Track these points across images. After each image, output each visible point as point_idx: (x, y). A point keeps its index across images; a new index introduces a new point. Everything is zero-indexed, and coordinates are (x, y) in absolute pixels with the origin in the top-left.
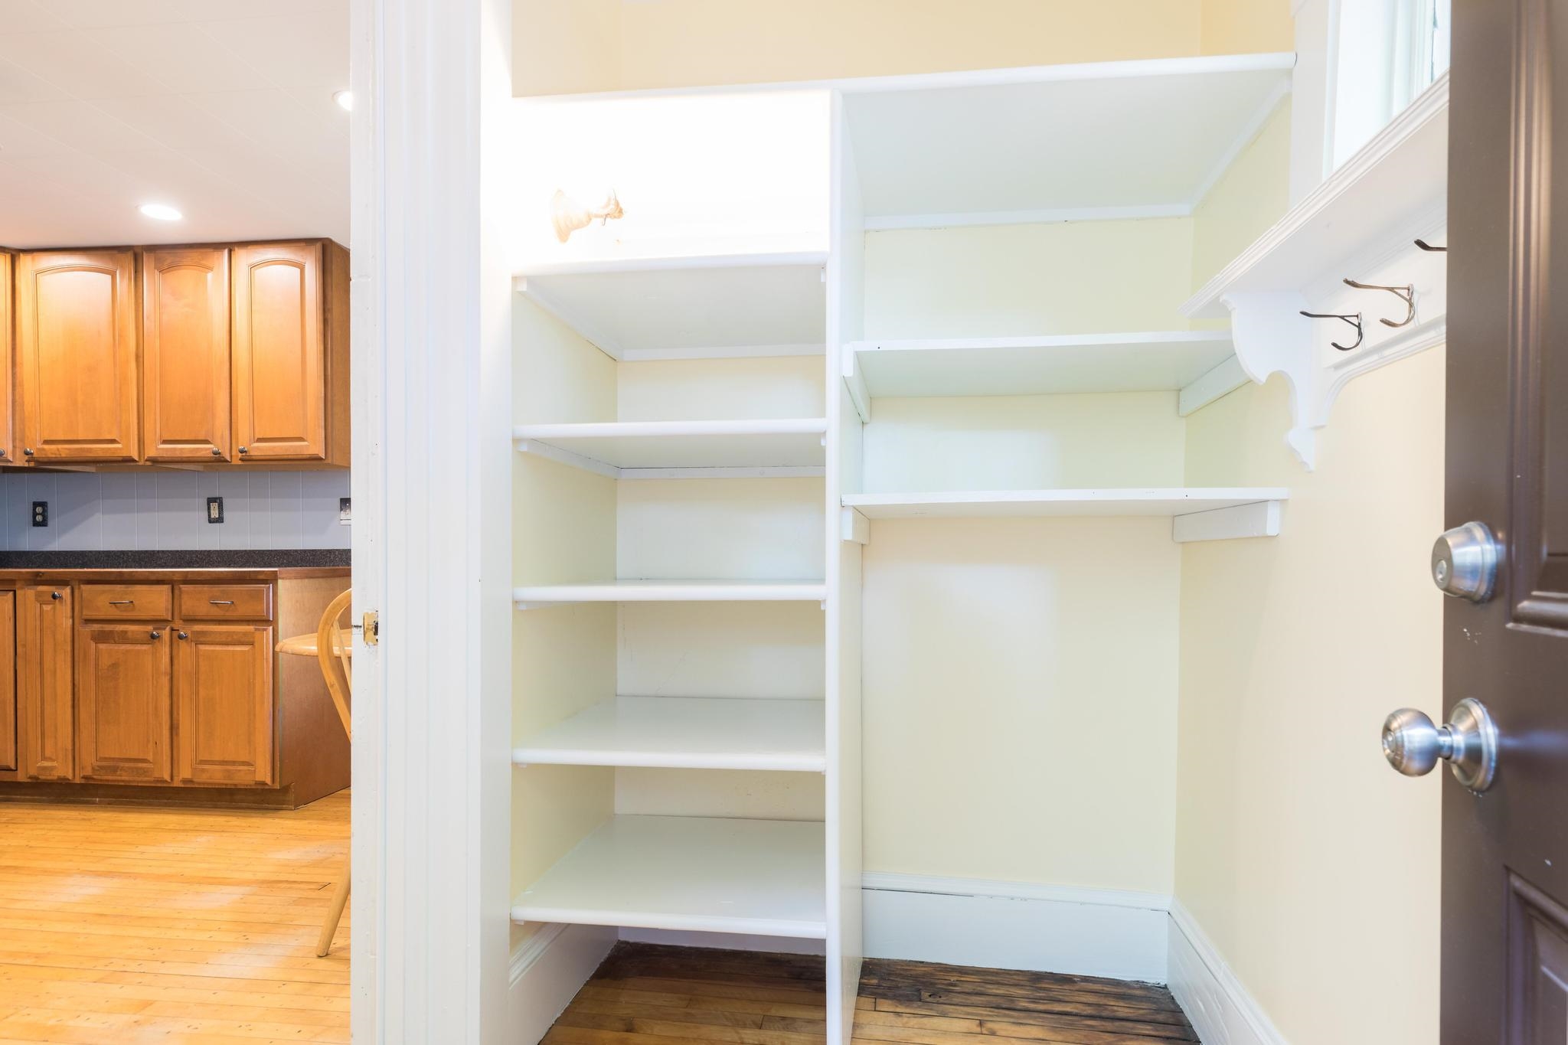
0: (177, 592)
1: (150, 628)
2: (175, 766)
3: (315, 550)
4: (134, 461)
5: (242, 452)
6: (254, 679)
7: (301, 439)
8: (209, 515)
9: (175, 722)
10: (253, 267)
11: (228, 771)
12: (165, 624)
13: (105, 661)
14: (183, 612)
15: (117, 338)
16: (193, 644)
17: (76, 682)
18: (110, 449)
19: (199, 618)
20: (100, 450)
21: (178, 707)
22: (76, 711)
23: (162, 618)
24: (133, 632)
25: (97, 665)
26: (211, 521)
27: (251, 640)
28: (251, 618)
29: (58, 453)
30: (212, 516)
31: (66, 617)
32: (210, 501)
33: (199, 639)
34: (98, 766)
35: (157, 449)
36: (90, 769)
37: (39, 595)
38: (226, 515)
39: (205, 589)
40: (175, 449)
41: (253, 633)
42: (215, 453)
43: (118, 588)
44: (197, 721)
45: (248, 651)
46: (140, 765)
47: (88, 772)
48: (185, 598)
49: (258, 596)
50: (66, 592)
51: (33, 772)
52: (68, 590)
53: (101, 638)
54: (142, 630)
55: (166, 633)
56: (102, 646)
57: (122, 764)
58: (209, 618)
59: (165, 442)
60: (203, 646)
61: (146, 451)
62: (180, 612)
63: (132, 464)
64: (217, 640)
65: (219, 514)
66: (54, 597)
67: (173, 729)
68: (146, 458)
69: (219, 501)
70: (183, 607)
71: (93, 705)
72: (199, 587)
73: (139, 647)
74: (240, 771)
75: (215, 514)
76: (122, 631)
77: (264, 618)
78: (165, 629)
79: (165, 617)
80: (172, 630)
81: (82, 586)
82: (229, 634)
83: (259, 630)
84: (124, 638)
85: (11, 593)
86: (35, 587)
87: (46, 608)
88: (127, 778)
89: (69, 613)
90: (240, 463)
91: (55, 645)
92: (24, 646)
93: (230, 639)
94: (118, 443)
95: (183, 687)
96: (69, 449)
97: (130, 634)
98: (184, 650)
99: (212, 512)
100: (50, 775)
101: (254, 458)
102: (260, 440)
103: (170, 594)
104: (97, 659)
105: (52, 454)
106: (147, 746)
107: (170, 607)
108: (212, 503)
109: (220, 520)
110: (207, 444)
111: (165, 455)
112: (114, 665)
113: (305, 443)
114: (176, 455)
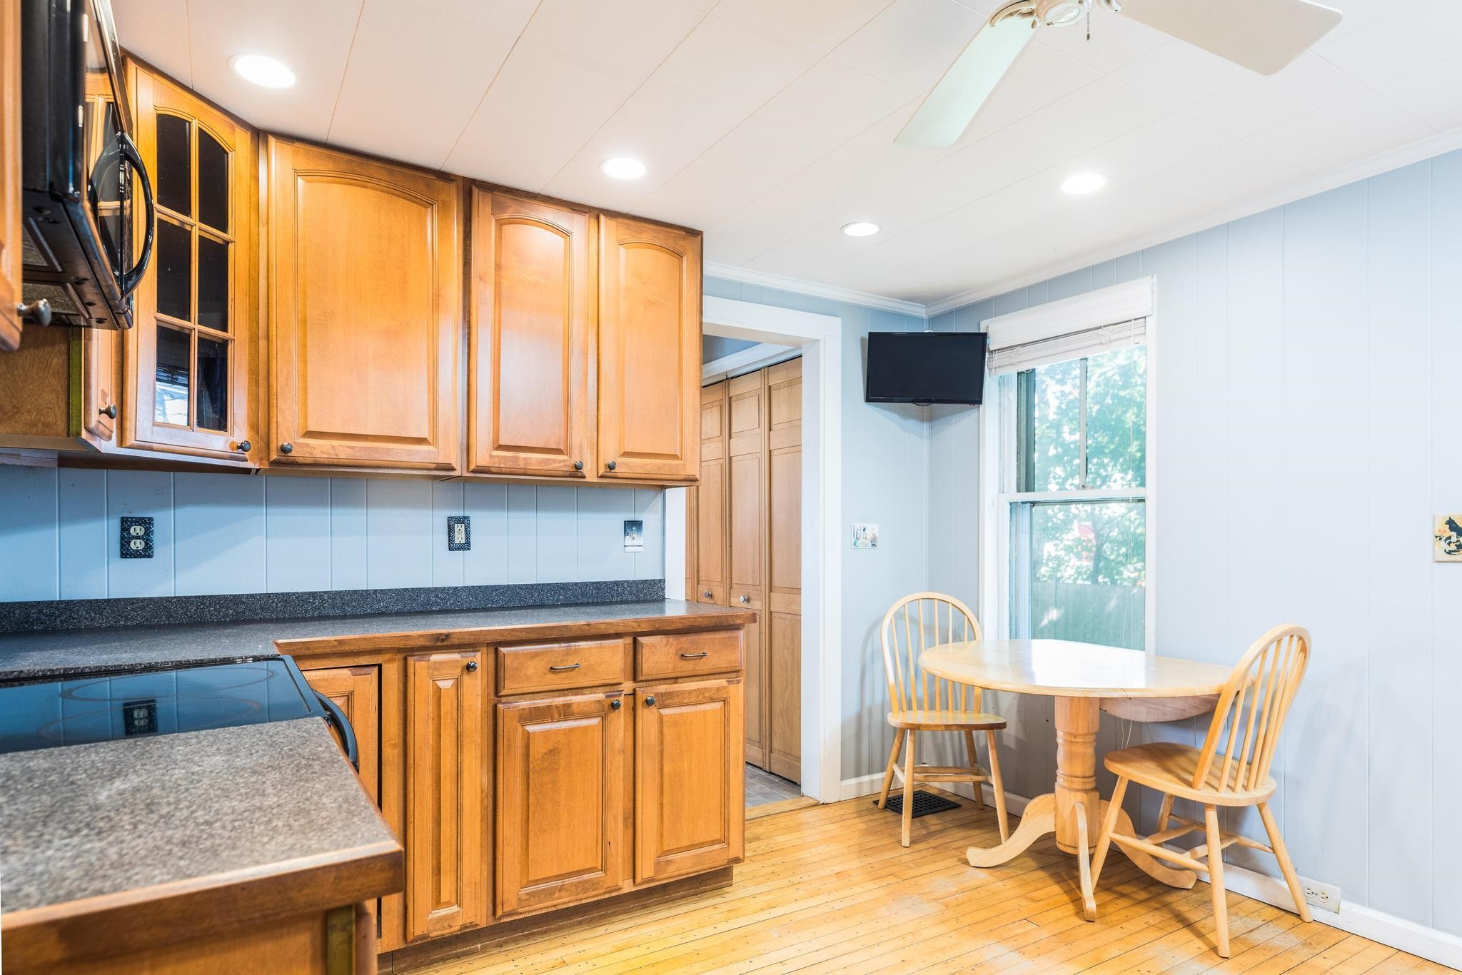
1: (601, 696)
5: (610, 467)
6: (727, 740)
7: (674, 457)
8: (451, 541)
11: (701, 855)
14: (645, 670)
16: (655, 709)
19: (663, 676)
23: (613, 682)
25: (526, 756)
26: (453, 548)
27: (725, 696)
28: (723, 670)
30: (454, 542)
31: (477, 695)
32: (452, 522)
33: (665, 703)
34: (526, 895)
37: (434, 668)
38: (475, 541)
40: (516, 458)
41: (725, 688)
42: (571, 467)
43: (557, 647)
45: (720, 709)
47: (514, 905)
49: (732, 644)
50: (478, 660)
51: (421, 931)
52: (479, 656)
53: (533, 717)
54: (591, 700)
57: (561, 883)
59: (499, 448)
60: (668, 710)
64: (685, 701)
65: (466, 539)
66: (468, 667)
69: (467, 522)
73: (585, 723)
74: (711, 852)
75: (460, 538)
76: (564, 705)
78: (620, 695)
81: (505, 649)
82: (699, 691)
83: (730, 683)
84: (565, 714)
85: (376, 670)
87: (446, 685)
88: (567, 899)
93: (698, 699)
94: (429, 444)
97: (574, 708)
99: (454, 536)
100: (452, 926)
102: (627, 454)
104: (527, 746)
105: (322, 453)
106: (596, 851)
108: (456, 525)
109: (466, 546)
110: (559, 454)
111: (502, 465)
112: (553, 752)
113: (680, 462)
114: (519, 465)
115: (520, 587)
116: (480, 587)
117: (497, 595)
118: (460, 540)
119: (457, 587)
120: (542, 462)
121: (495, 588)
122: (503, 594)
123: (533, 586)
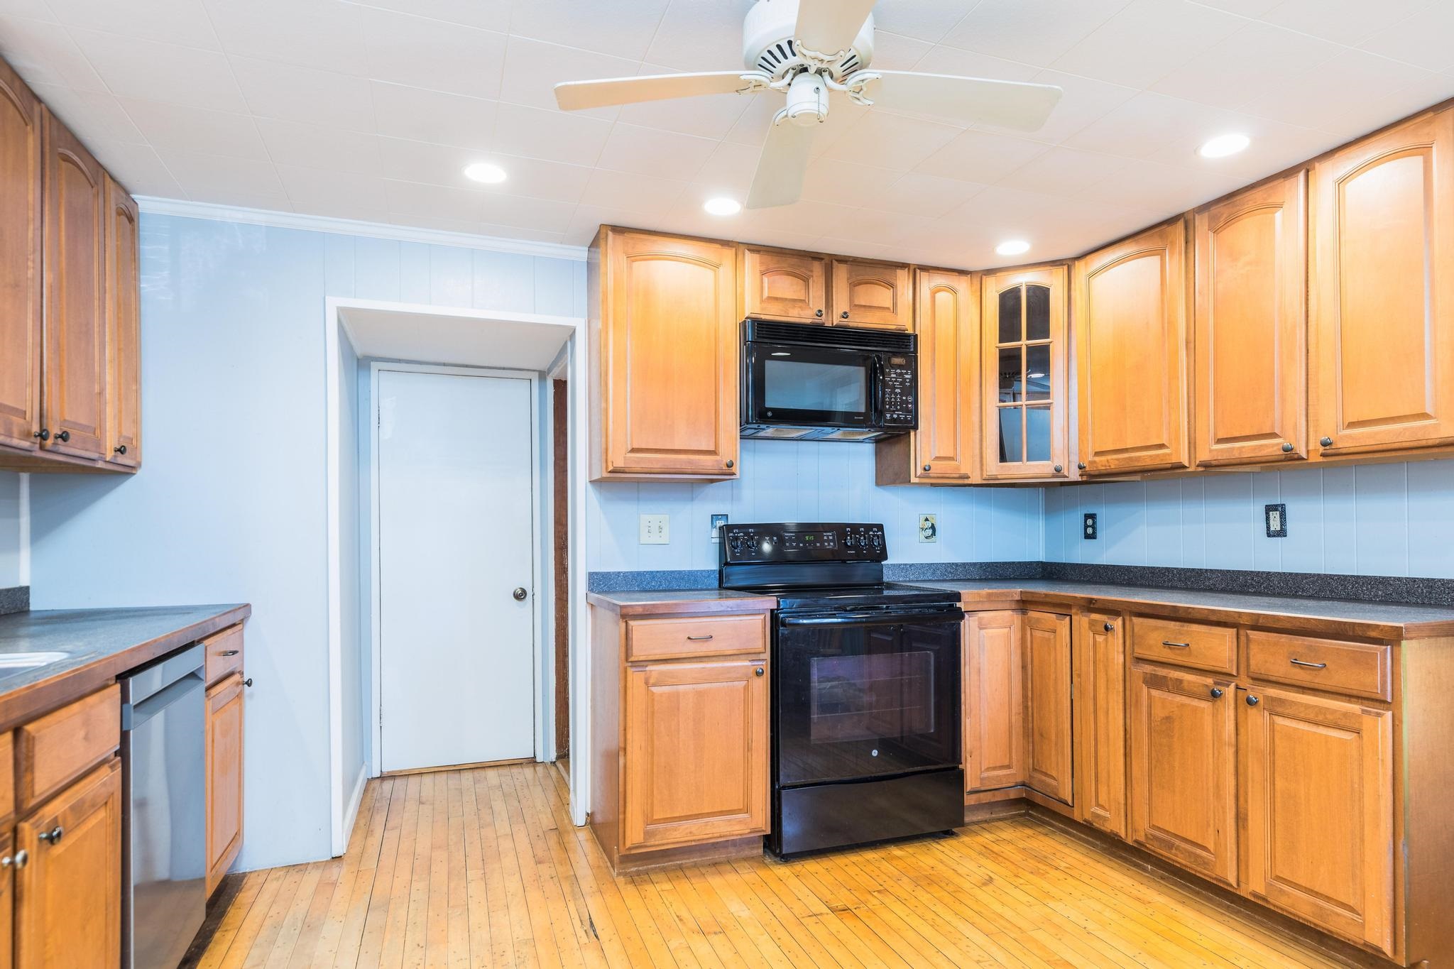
0: (1243, 639)
1: (1209, 681)
2: (1243, 867)
3: (1433, 579)
4: (1185, 467)
5: (1324, 444)
6: (1361, 785)
7: (1424, 417)
8: (1268, 528)
9: (1241, 810)
10: (1342, 181)
11: (1321, 908)
12: (1228, 678)
13: (1159, 713)
14: (1253, 667)
15: (1166, 325)
16: (1267, 713)
17: (1128, 728)
18: (1158, 455)
19: (1274, 679)
20: (1148, 458)
21: (1246, 794)
22: (1128, 759)
23: (1224, 670)
24: (1189, 682)
25: (1150, 714)
26: (1270, 534)
27: (1356, 726)
28: (1355, 693)
29: (1107, 464)
30: (1272, 529)
31: (1118, 652)
32: (1269, 509)
33: (1275, 708)
34: (1151, 835)
35: (1211, 451)
36: (1143, 834)
37: (1092, 624)
38: (1290, 527)
39: (1283, 640)
40: (1233, 449)
41: (1359, 716)
42: (1285, 450)
43: (1172, 625)
44: (1273, 822)
45: (1351, 740)
46: (1199, 851)
47: (1142, 839)
48: (1254, 649)
49: (1366, 662)
50: (1117, 624)
51: (1088, 816)
52: (1120, 621)
53: (1154, 682)
54: (1201, 682)
55: (1229, 692)
56: (1155, 693)
57: (1177, 842)
58: (1287, 681)
59: (1220, 441)
60: (1281, 719)
61: (1197, 456)
62: (1248, 666)
63: (1181, 471)
64: (1302, 715)
65: (1281, 525)
66: (1106, 628)
67: (1241, 819)
68: (1197, 462)
69: (1281, 509)
70: (1252, 662)
71: (1146, 760)
72: (1273, 636)
73: (1195, 703)
74: (1338, 915)
75: (1275, 525)
76: (1177, 679)
77: (1379, 697)
78: (1228, 686)
79: (1228, 670)
80: (1237, 687)
81: (1133, 618)
82: (1321, 710)
83: (1369, 713)
84: (1178, 687)
85: (1068, 618)
86: (1089, 614)
87: (1100, 639)
88: (1184, 862)
89: (1121, 649)
90: (1321, 459)
91: (1107, 681)
92: (1079, 676)
93: (1321, 718)
94: (1167, 448)
95: (1254, 770)
96: (1118, 460)
97: (1185, 684)
98: (1257, 719)
99: (1272, 522)
100: (1104, 826)
101: (1341, 451)
102: (1352, 425)
103: (1235, 640)
104: (1150, 707)
105: (1102, 466)
106: (1207, 831)
107: (1235, 657)
108: (1271, 513)
109: (1282, 533)
110: (1275, 438)
111: (1220, 458)
112: (1168, 719)
113: (1432, 422)
114: (1234, 455)
115: (1331, 577)
116: (1291, 574)
117: (1307, 583)
118: (1275, 527)
119: (1269, 572)
120: (1255, 449)
121: (1305, 576)
122: (1313, 583)
123: (1346, 577)
